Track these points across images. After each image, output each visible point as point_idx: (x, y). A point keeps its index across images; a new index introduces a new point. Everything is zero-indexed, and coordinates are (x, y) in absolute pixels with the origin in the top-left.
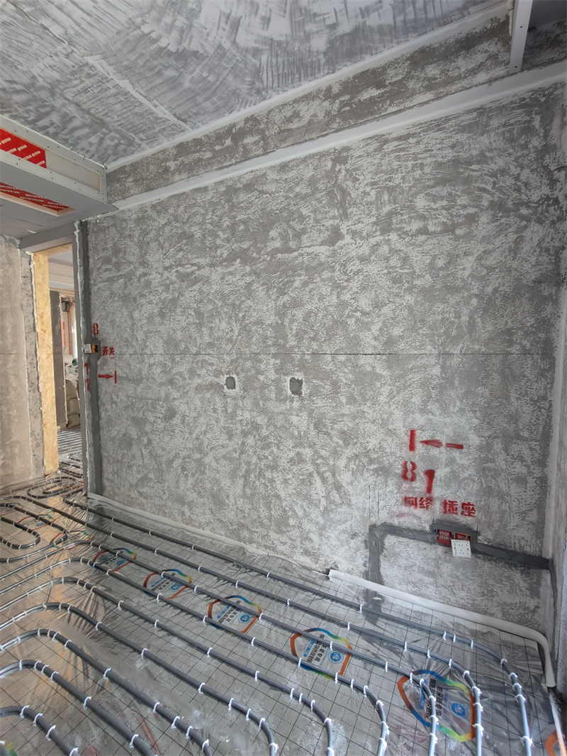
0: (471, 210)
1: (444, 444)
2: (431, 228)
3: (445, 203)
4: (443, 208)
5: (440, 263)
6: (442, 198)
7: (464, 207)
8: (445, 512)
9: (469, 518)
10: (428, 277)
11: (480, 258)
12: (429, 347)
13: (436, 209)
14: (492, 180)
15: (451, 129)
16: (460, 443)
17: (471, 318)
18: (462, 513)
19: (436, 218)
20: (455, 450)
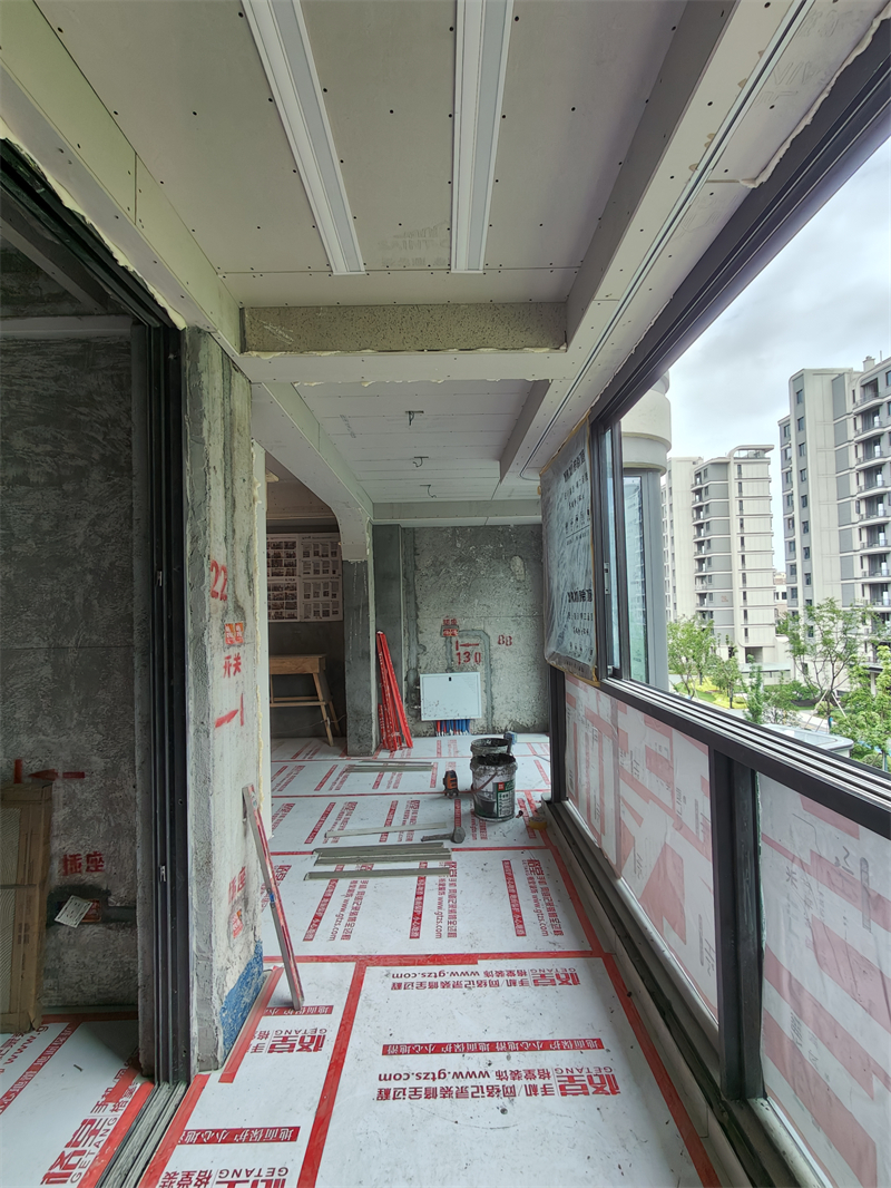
0: (81, 462)
1: (60, 774)
2: (33, 478)
3: (49, 448)
4: (47, 454)
5: (46, 525)
6: (46, 441)
7: (72, 456)
8: (66, 874)
9: (96, 874)
10: (30, 542)
11: (93, 524)
12: (36, 639)
13: (38, 454)
14: (103, 429)
15: (53, 357)
16: (81, 770)
17: (86, 600)
18: (88, 869)
19: (39, 466)
20: (76, 781)
